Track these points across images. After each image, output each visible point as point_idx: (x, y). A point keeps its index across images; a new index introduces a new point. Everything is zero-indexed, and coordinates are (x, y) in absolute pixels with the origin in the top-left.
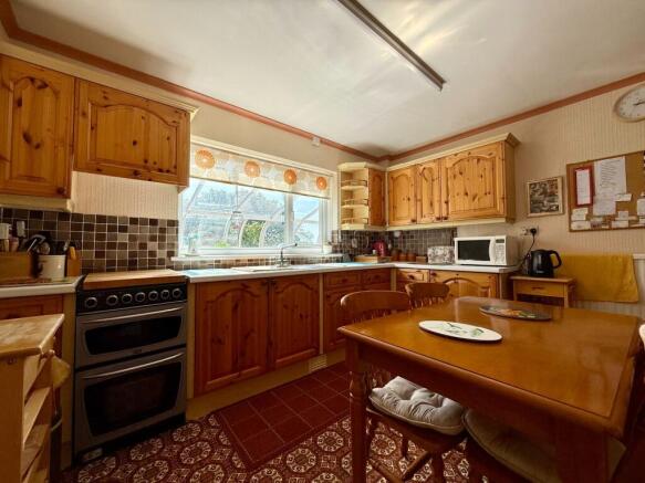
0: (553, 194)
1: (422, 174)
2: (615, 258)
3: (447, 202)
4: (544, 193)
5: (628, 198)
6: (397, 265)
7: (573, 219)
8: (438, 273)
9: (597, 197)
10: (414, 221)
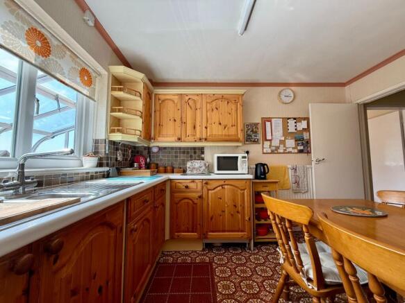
0: (256, 132)
1: (187, 102)
2: (282, 167)
3: (206, 128)
4: (252, 131)
5: (283, 139)
6: (172, 176)
7: (265, 146)
8: (209, 182)
9: (274, 137)
10: (179, 139)
